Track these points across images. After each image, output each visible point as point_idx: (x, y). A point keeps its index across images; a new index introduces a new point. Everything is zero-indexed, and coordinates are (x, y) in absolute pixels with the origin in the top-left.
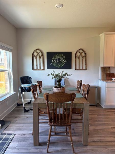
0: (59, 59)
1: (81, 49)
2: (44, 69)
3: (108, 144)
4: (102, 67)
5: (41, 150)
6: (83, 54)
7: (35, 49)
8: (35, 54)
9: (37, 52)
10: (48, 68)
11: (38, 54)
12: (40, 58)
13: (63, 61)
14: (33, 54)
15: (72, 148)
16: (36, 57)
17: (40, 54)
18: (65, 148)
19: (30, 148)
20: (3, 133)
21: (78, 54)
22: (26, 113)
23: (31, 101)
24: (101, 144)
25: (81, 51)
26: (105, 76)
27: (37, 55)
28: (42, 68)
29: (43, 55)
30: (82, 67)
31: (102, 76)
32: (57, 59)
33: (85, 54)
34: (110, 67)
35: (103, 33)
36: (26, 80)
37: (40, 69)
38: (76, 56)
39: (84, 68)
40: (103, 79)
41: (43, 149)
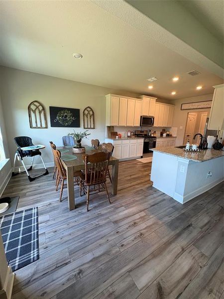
0: (66, 116)
1: (89, 107)
2: (46, 127)
3: (129, 189)
4: (108, 127)
5: (80, 211)
6: (91, 113)
7: (32, 101)
8: (33, 107)
9: (35, 105)
10: (52, 126)
11: (37, 107)
12: (40, 112)
13: (70, 118)
14: (29, 107)
15: (108, 200)
16: (34, 112)
17: (41, 108)
18: (102, 202)
19: (66, 214)
20: (17, 211)
21: (86, 112)
22: (34, 182)
23: (31, 167)
24: (125, 190)
25: (89, 109)
26: (110, 135)
27: (36, 109)
28: (44, 125)
29: (44, 109)
30: (91, 126)
31: (108, 134)
32: (63, 116)
33: (93, 112)
34: (113, 127)
35: (109, 94)
36: (24, 141)
37: (41, 127)
38: (84, 114)
39: (92, 127)
40: (109, 137)
41: (81, 210)
